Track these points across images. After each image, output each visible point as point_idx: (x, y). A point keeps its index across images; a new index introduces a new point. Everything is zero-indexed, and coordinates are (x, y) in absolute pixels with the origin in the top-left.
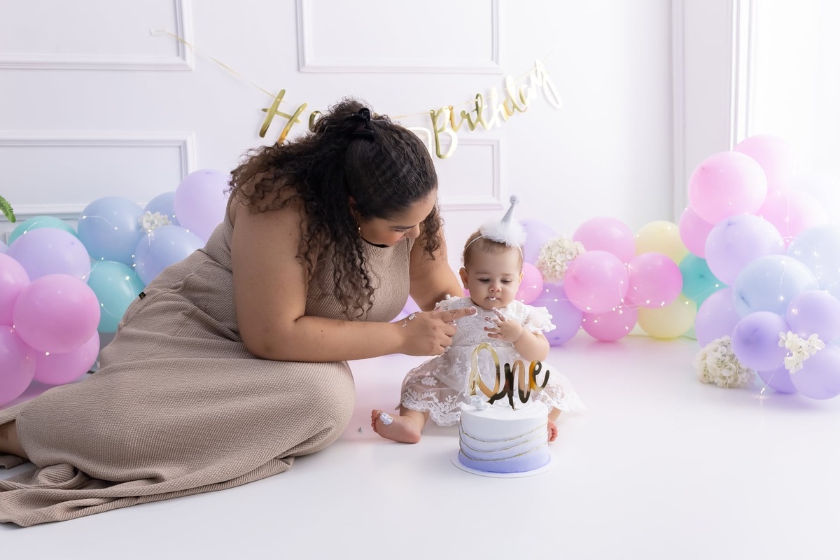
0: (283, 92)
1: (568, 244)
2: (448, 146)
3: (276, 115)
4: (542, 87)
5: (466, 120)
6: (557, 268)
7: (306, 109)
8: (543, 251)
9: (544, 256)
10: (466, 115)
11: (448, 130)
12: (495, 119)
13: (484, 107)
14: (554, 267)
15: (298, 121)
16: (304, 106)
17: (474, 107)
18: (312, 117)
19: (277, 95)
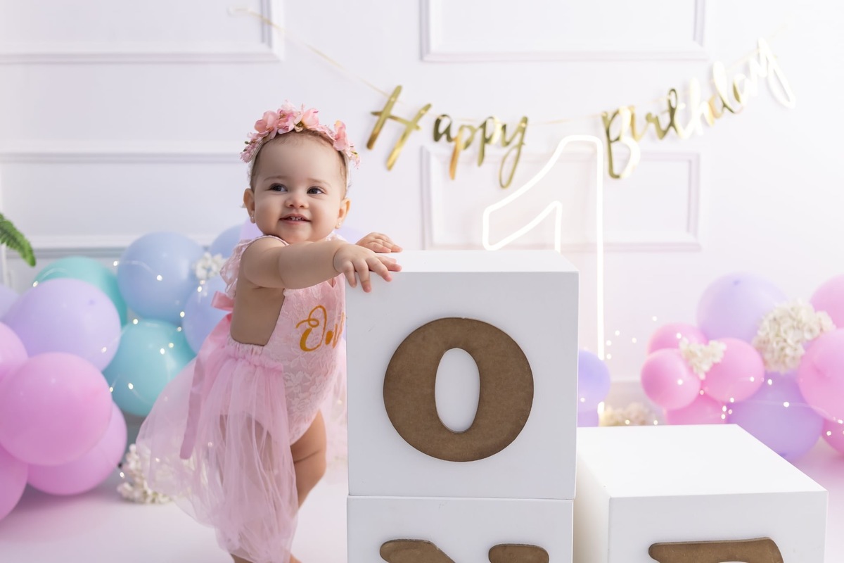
0: (398, 90)
1: (807, 314)
2: (626, 162)
3: (389, 122)
4: (766, 80)
5: (652, 126)
6: (788, 351)
7: (431, 111)
8: (766, 324)
9: (766, 331)
10: (651, 119)
11: (627, 139)
12: (695, 123)
13: (680, 108)
14: (782, 349)
15: (418, 128)
16: (428, 107)
17: (666, 107)
18: (438, 122)
19: (390, 93)
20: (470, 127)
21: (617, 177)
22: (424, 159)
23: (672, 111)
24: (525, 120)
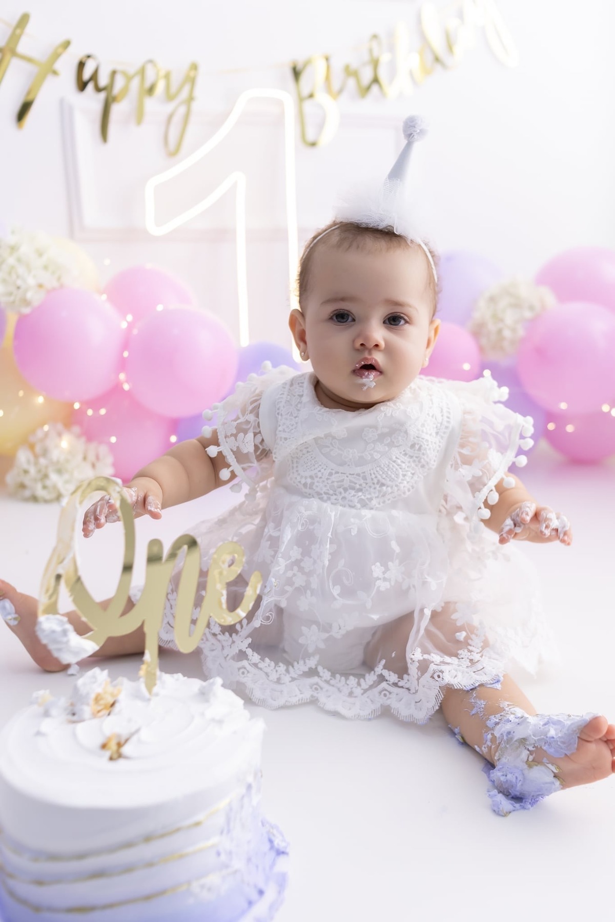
0: (24, 19)
1: (526, 290)
2: (321, 126)
5: (352, 82)
6: (507, 333)
7: (71, 49)
8: (482, 303)
9: (482, 311)
10: (350, 72)
11: (322, 97)
12: (403, 81)
13: (385, 58)
14: (500, 331)
15: (55, 73)
16: (67, 44)
17: (366, 57)
18: (81, 65)
19: (14, 22)
20: (124, 73)
21: (313, 144)
22: (65, 113)
23: (375, 63)
24: (194, 67)
